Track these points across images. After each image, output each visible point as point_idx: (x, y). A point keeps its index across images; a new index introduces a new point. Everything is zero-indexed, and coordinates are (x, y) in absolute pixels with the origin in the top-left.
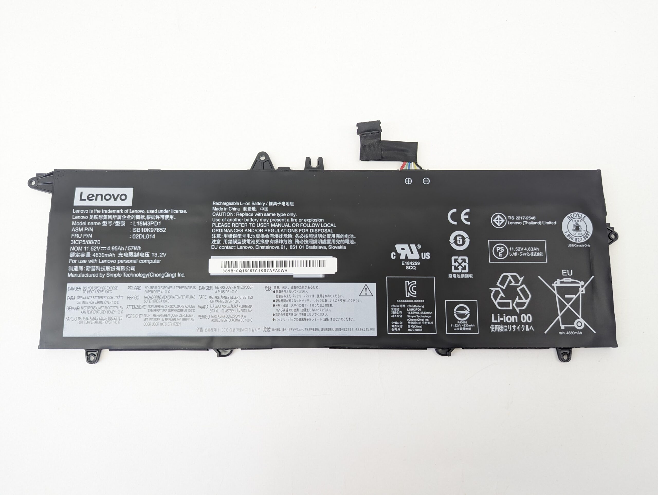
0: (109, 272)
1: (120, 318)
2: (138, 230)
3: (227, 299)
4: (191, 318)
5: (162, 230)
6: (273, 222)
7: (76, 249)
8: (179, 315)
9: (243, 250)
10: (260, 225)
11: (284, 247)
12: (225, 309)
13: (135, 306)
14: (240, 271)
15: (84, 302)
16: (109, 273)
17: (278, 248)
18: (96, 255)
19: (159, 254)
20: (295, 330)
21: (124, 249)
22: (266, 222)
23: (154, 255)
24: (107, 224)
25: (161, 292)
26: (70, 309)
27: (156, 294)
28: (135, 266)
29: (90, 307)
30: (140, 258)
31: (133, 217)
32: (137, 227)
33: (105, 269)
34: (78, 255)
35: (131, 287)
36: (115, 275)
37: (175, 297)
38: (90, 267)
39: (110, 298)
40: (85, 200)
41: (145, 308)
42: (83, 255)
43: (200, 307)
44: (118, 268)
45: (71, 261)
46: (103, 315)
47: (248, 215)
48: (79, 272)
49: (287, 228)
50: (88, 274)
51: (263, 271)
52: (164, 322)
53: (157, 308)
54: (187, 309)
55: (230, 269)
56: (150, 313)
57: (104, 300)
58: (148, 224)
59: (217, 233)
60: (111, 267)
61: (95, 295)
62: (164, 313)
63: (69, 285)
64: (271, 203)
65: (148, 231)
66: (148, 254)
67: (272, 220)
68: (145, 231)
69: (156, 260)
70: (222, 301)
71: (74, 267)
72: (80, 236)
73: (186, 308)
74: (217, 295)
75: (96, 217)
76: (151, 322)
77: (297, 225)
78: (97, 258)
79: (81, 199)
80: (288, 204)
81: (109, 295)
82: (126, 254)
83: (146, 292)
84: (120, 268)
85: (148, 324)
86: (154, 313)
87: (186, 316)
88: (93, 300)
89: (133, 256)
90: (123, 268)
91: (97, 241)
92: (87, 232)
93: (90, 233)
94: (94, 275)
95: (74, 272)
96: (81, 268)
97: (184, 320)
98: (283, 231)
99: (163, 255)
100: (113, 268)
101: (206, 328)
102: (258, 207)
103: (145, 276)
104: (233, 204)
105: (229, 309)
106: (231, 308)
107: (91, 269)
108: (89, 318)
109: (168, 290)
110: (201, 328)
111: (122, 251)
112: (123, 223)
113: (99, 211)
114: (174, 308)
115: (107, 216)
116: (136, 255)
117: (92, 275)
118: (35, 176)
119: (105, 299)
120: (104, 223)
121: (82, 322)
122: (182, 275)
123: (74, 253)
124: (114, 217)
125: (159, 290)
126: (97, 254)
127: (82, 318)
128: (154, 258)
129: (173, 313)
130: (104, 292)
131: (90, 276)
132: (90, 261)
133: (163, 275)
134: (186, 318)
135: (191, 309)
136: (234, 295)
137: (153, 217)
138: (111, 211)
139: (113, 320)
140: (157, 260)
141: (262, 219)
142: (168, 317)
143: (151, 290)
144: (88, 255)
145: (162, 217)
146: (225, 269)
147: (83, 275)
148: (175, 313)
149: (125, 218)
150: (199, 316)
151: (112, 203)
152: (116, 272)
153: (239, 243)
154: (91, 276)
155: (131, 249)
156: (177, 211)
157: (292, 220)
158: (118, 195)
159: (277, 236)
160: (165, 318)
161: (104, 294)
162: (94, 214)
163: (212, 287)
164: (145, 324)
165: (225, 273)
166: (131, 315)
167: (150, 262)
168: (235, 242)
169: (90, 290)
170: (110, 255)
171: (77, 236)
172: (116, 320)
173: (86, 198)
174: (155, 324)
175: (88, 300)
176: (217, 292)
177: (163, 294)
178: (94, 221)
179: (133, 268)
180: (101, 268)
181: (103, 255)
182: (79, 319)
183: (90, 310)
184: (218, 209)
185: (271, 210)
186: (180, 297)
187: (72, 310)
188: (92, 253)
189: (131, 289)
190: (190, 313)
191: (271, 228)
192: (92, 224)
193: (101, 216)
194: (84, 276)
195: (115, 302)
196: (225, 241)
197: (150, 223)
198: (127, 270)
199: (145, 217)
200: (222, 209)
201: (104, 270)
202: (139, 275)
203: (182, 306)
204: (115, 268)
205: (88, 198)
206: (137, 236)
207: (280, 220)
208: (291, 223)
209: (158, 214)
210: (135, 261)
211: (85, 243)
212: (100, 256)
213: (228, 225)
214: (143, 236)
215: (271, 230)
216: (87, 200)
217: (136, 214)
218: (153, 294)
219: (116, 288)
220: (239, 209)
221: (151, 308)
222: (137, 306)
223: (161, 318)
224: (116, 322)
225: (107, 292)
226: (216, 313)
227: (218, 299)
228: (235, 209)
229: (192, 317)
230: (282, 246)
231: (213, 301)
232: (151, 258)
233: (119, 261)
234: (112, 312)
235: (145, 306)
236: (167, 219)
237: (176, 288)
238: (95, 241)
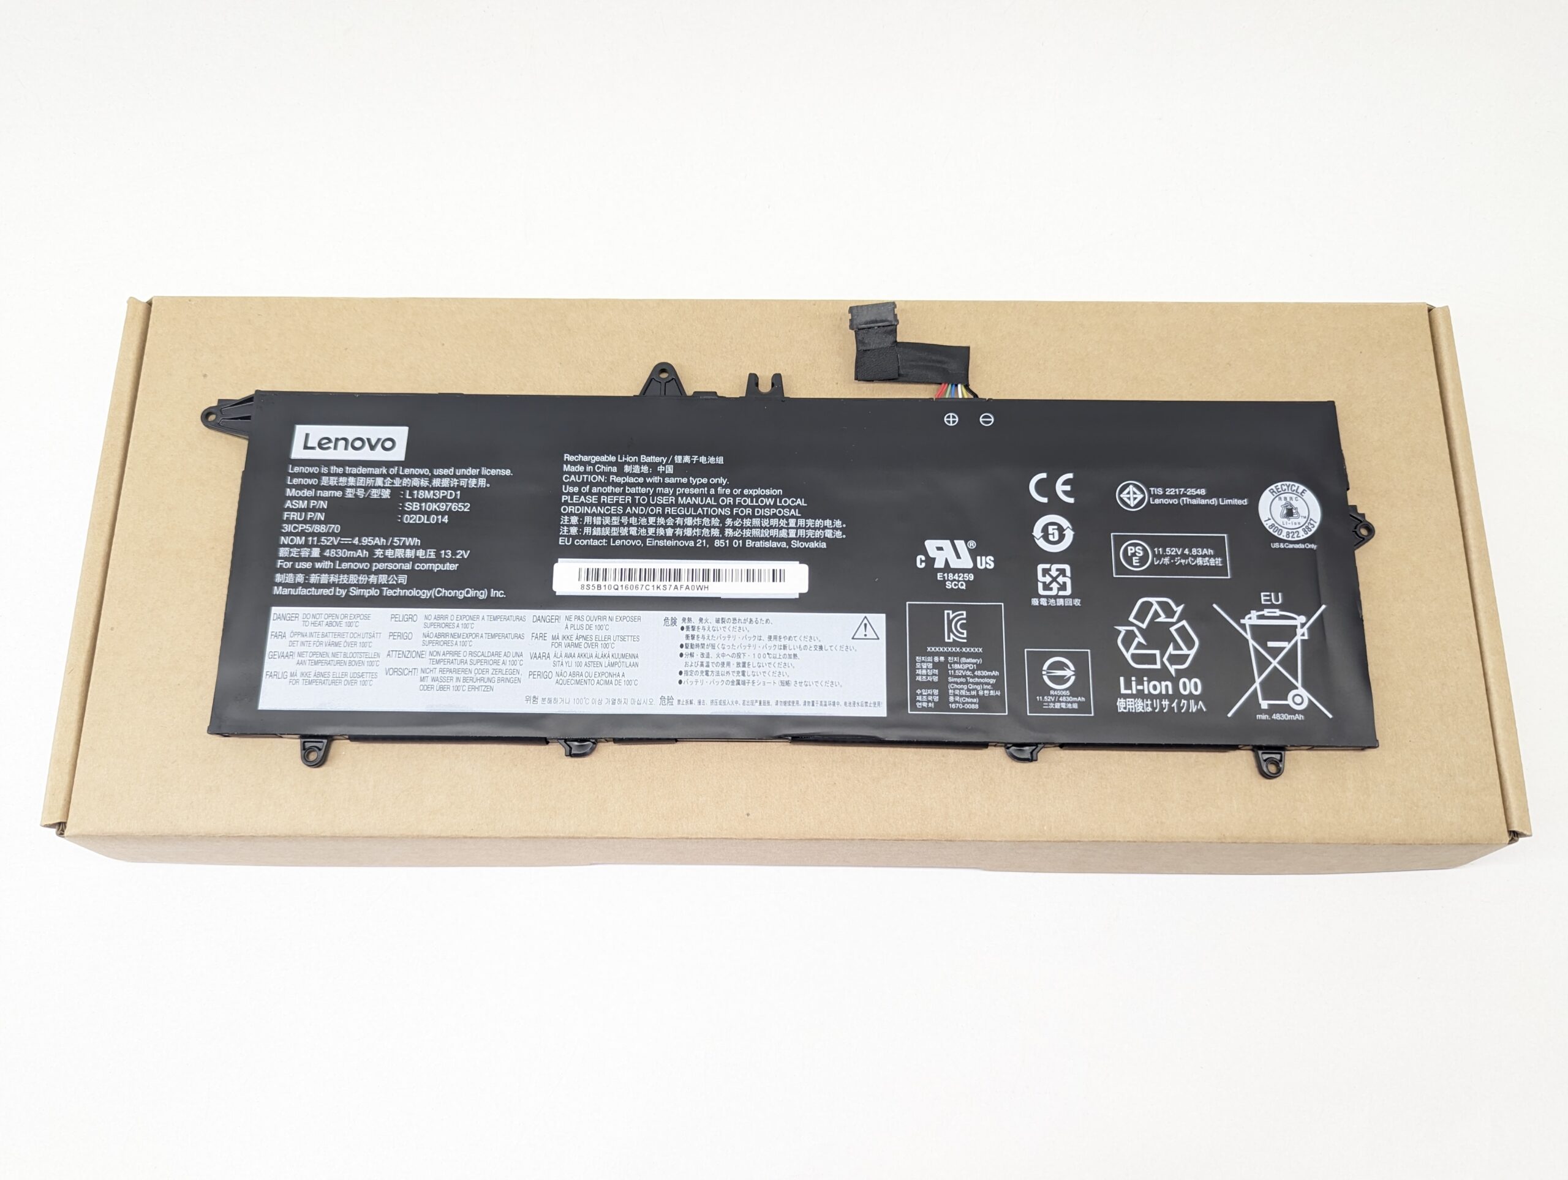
0: (355, 585)
1: (374, 675)
2: (415, 506)
3: (587, 642)
4: (514, 676)
5: (464, 507)
6: (683, 495)
7: (292, 540)
8: (491, 671)
9: (623, 546)
10: (657, 500)
11: (702, 543)
12: (584, 660)
13: (403, 652)
14: (616, 587)
15: (303, 644)
16: (355, 588)
17: (692, 544)
18: (330, 553)
19: (454, 554)
20: (722, 703)
21: (387, 542)
22: (667, 495)
23: (445, 554)
24: (355, 495)
25: (456, 625)
26: (275, 657)
27: (446, 630)
28: (406, 576)
29: (314, 654)
30: (416, 560)
31: (406, 482)
32: (413, 500)
33: (348, 581)
34: (294, 553)
35: (397, 616)
36: (366, 593)
37: (484, 635)
38: (318, 576)
39: (356, 635)
40: (313, 448)
41: (423, 656)
42: (305, 553)
43: (535, 656)
44: (373, 579)
45: (282, 564)
46: (339, 669)
47: (632, 480)
48: (295, 586)
49: (709, 506)
50: (313, 589)
51: (661, 587)
52: (461, 684)
53: (448, 657)
54: (508, 659)
55: (596, 583)
56: (432, 667)
57: (343, 640)
58: (434, 495)
59: (570, 514)
60: (359, 576)
61: (327, 629)
62: (462, 666)
63: (275, 610)
64: (678, 459)
65: (435, 509)
66: (432, 553)
67: (681, 490)
68: (429, 508)
69: (448, 564)
70: (577, 646)
71: (286, 576)
72: (300, 517)
73: (505, 658)
74: (568, 633)
75: (333, 481)
76: (435, 684)
77: (730, 500)
78: (333, 560)
79: (306, 447)
80: (712, 460)
81: (353, 629)
82: (389, 553)
83: (426, 626)
84: (378, 578)
85: (428, 688)
86: (441, 666)
87: (504, 673)
88: (320, 639)
89: (402, 555)
90: (383, 579)
91: (333, 526)
92: (314, 510)
93: (321, 510)
94: (326, 592)
95: (286, 585)
96: (300, 578)
97: (500, 680)
98: (701, 512)
99: (462, 555)
100: (363, 579)
101: (544, 697)
102: (653, 466)
103: (425, 594)
104: (604, 459)
105: (591, 660)
106: (596, 660)
107: (320, 579)
108: (313, 674)
109: (472, 622)
110: (534, 697)
111: (382, 547)
112: (386, 494)
113: (340, 470)
114: (482, 658)
115: (356, 480)
116: (410, 553)
117: (321, 591)
118: (215, 404)
119: (346, 639)
120: (350, 493)
121: (297, 682)
122: (499, 594)
123: (287, 549)
124: (370, 481)
125: (452, 622)
126: (333, 551)
127: (299, 674)
128: (443, 561)
129: (478, 666)
130: (344, 624)
131: (317, 592)
132: (318, 565)
133: (461, 594)
134: (505, 676)
135: (514, 659)
136: (602, 633)
137: (445, 482)
138: (363, 470)
139: (359, 680)
140: (450, 563)
141: (660, 489)
142: (470, 675)
143: (437, 621)
144: (316, 553)
145: (463, 482)
146: (586, 583)
147: (304, 592)
148: (482, 667)
149: (390, 484)
150: (532, 674)
151: (366, 454)
152: (368, 586)
153: (615, 534)
154: (318, 594)
155: (400, 543)
156: (493, 472)
157: (720, 490)
158: (379, 440)
159: (689, 521)
160: (462, 676)
161: (343, 629)
162: (329, 474)
163: (558, 619)
164: (422, 687)
165: (585, 590)
166: (396, 670)
167: (436, 567)
168: (606, 532)
169: (316, 620)
170: (358, 554)
171: (295, 516)
172: (365, 679)
173: (316, 445)
174: (442, 688)
175: (312, 639)
176: (569, 627)
177: (460, 631)
178: (329, 488)
179: (403, 579)
180: (339, 578)
181: (344, 554)
182: (291, 676)
183: (314, 658)
184: (573, 469)
185: (680, 470)
186: (493, 636)
187: (279, 657)
188: (323, 548)
189: (397, 619)
190: (513, 667)
191: (677, 505)
192: (326, 494)
193: (343, 480)
194: (305, 594)
195: (364, 645)
196: (587, 530)
197: (439, 494)
198: (390, 583)
199: (430, 482)
200: (581, 469)
201: (345, 582)
202: (414, 592)
203: (498, 654)
204: (367, 578)
205: (320, 445)
206: (413, 517)
207: (697, 491)
208: (717, 497)
209: (455, 476)
210: (408, 566)
211: (310, 530)
212: (339, 555)
213: (593, 499)
214: (424, 519)
215: (677, 509)
216: (317, 448)
217: (411, 476)
218: (441, 630)
219: (367, 617)
220: (615, 469)
221: (436, 658)
222: (407, 652)
223: (455, 676)
224: (364, 683)
225: (350, 625)
226: (565, 668)
227: (570, 642)
228: (607, 469)
229: (517, 676)
230: (699, 542)
231: (560, 645)
232: (439, 559)
233: (376, 566)
234: (358, 663)
235: (423, 653)
236: (473, 486)
237: (486, 618)
238: (330, 527)
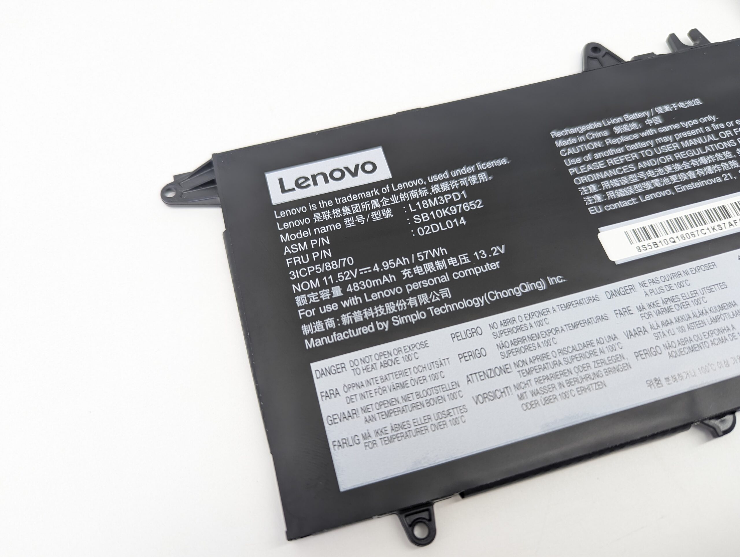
0: (395, 314)
1: (463, 409)
2: (425, 217)
3: (676, 303)
4: (621, 363)
5: (477, 205)
6: (683, 139)
7: (305, 286)
8: (592, 365)
9: (655, 200)
10: (662, 150)
11: (729, 177)
12: (684, 324)
13: (484, 373)
14: (672, 240)
15: (363, 396)
16: (396, 317)
17: (719, 180)
18: (352, 287)
19: (489, 252)
21: (411, 260)
22: (668, 143)
23: (480, 255)
24: (356, 222)
25: (528, 326)
26: (336, 421)
27: (520, 334)
28: (448, 289)
29: (381, 404)
30: (451, 269)
31: (403, 196)
32: (419, 212)
33: (385, 311)
34: (313, 297)
35: (458, 334)
36: (412, 318)
37: (564, 328)
38: (349, 315)
39: (421, 369)
40: (293, 190)
41: (509, 370)
42: (325, 295)
43: (630, 335)
44: (412, 302)
45: (304, 313)
46: (418, 414)
47: (628, 138)
48: (328, 333)
49: (712, 142)
50: (350, 331)
51: (716, 228)
52: (567, 389)
53: (537, 363)
54: (604, 346)
55: (650, 242)
56: (525, 379)
57: (408, 378)
58: (439, 201)
59: (586, 184)
60: (395, 303)
61: (384, 372)
62: (558, 369)
63: (315, 366)
64: (660, 110)
65: (446, 213)
66: (465, 258)
67: (679, 136)
68: (440, 215)
69: (488, 264)
70: (669, 310)
71: (313, 325)
72: (305, 259)
73: (600, 346)
74: (652, 298)
75: (326, 215)
76: (538, 398)
77: (728, 133)
78: (360, 293)
79: (284, 191)
80: (690, 103)
81: (414, 363)
82: (418, 270)
83: (496, 336)
84: (417, 299)
85: (532, 405)
86: (535, 375)
87: (608, 362)
88: (381, 385)
89: (433, 269)
90: (424, 298)
91: (345, 259)
92: (318, 248)
93: (326, 247)
94: (366, 330)
95: (317, 335)
96: (330, 323)
97: (609, 372)
98: (709, 149)
99: (498, 251)
100: (401, 304)
101: (666, 377)
102: (641, 121)
103: (478, 302)
104: (590, 126)
105: (691, 321)
106: (696, 319)
107: (353, 319)
108: (389, 429)
109: (543, 317)
110: (656, 380)
111: (407, 266)
112: (388, 213)
113: (330, 203)
114: (575, 353)
115: (351, 208)
116: (440, 265)
117: (359, 331)
118: (172, 180)
119: (410, 376)
120: (349, 223)
121: (374, 444)
122: (558, 280)
123: (303, 296)
124: (365, 206)
125: (522, 323)
126: (356, 285)
127: (372, 434)
128: (482, 263)
129: (576, 363)
130: (401, 360)
131: (356, 333)
132: (345, 304)
133: (518, 291)
134: (611, 366)
135: (610, 344)
136: (686, 290)
137: (445, 187)
138: (355, 197)
139: (447, 420)
140: (490, 263)
141: (659, 139)
142: (571, 376)
143: (506, 328)
144: (337, 291)
145: (463, 182)
146: (640, 244)
147: (341, 337)
148: (580, 363)
149: (387, 203)
150: (638, 354)
151: (349, 182)
152: (410, 310)
153: (640, 191)
154: (358, 334)
155: (425, 257)
156: (490, 165)
157: (716, 127)
158: (357, 166)
159: (703, 160)
160: (563, 379)
161: (403, 365)
162: (319, 210)
163: (632, 288)
164: (525, 408)
165: (644, 251)
166: (485, 396)
167: (477, 271)
168: (630, 191)
169: (367, 364)
170: (384, 281)
171: (298, 260)
172: (454, 417)
173: (294, 186)
174: (548, 401)
175: (372, 388)
176: (649, 293)
177: (536, 330)
178: (325, 223)
179: (446, 293)
180: (374, 311)
181: (369, 284)
182: (365, 438)
183: (383, 409)
184: (566, 143)
185: (668, 118)
186: (575, 326)
187: (341, 421)
188: (344, 285)
189: (460, 338)
190: (614, 353)
191: (682, 149)
192: (324, 230)
193: (336, 212)
194: (342, 339)
195: (435, 377)
196: (611, 195)
197: (444, 199)
198: (433, 301)
199: (430, 190)
200: (573, 141)
201: (382, 313)
202: (465, 304)
203: (590, 343)
204: (405, 303)
205: (298, 185)
206: (427, 228)
207: (693, 132)
208: (716, 132)
209: (451, 178)
210: (445, 278)
211: (321, 270)
212: (363, 287)
213: (600, 165)
214: (440, 227)
215: (685, 153)
217: (407, 190)
218: (515, 336)
219: (424, 345)
220: (606, 133)
221: (524, 368)
222: (489, 372)
223: (555, 382)
224: (455, 422)
225: (408, 359)
226: (669, 339)
227: (659, 308)
228: (599, 134)
229: (623, 361)
230: (725, 176)
231: (650, 315)
232: (475, 263)
233: (409, 287)
234: (440, 400)
235: (507, 367)
236: (475, 183)
237: (557, 309)
238: (342, 262)
